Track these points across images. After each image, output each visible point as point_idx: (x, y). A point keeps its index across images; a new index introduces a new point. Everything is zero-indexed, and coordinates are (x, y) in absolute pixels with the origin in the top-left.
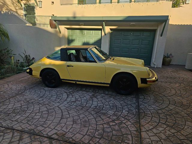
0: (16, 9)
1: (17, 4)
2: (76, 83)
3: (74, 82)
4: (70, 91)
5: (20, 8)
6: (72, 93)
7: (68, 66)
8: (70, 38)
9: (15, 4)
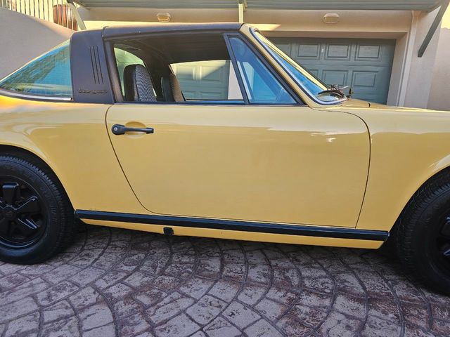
2: (168, 231)
3: (159, 229)
4: (136, 280)
6: (145, 300)
7: (120, 130)
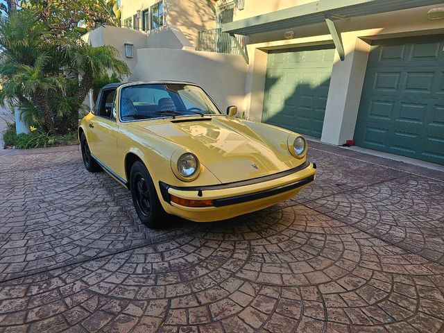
0: (202, 21)
1: (207, 11)
5: (211, 17)
8: (271, 75)
9: (202, 11)
